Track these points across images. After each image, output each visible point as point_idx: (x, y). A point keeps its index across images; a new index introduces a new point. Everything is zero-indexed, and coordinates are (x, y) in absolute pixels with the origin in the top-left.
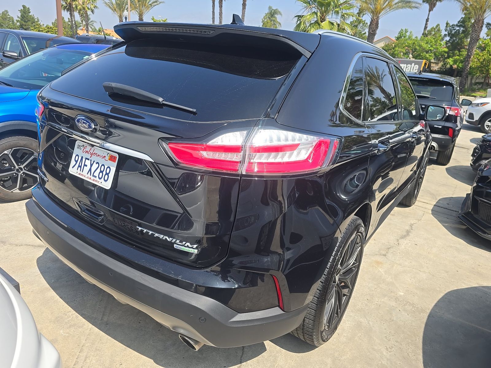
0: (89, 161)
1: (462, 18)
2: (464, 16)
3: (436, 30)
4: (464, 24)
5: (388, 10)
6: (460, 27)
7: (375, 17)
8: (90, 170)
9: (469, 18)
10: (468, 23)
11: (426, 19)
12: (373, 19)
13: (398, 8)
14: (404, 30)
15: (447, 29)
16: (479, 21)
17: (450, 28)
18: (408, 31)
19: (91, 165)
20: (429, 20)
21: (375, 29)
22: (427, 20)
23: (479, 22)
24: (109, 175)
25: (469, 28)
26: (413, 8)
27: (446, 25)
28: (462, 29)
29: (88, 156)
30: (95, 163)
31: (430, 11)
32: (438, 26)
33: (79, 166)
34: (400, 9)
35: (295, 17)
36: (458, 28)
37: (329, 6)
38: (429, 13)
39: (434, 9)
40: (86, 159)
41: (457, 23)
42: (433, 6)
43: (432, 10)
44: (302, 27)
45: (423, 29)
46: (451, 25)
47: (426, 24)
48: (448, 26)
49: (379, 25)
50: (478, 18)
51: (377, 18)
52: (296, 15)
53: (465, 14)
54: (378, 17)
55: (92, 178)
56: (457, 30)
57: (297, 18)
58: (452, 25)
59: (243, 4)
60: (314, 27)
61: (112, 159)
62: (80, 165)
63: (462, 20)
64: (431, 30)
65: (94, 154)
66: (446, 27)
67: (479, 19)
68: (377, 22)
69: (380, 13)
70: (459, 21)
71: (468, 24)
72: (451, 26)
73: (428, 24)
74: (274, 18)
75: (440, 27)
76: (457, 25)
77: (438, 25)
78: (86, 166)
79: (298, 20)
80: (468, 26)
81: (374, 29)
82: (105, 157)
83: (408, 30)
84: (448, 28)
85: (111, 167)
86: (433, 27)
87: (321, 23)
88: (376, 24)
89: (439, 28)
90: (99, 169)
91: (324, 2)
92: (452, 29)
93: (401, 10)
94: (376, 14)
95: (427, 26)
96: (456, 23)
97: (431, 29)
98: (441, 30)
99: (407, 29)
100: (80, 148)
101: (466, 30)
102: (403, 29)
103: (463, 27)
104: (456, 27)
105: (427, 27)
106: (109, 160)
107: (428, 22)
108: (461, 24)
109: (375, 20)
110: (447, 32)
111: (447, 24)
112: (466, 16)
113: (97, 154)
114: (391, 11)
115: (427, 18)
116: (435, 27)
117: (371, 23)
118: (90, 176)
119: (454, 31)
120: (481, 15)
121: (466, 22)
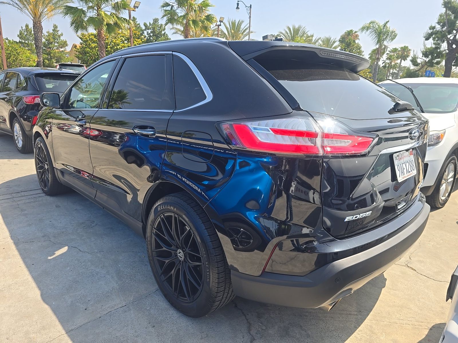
8: (407, 170)
19: (406, 166)
24: (414, 165)
33: (402, 172)
55: (409, 174)
61: (411, 153)
78: (404, 169)
82: (408, 155)
90: (409, 165)
100: (397, 159)
113: (405, 156)
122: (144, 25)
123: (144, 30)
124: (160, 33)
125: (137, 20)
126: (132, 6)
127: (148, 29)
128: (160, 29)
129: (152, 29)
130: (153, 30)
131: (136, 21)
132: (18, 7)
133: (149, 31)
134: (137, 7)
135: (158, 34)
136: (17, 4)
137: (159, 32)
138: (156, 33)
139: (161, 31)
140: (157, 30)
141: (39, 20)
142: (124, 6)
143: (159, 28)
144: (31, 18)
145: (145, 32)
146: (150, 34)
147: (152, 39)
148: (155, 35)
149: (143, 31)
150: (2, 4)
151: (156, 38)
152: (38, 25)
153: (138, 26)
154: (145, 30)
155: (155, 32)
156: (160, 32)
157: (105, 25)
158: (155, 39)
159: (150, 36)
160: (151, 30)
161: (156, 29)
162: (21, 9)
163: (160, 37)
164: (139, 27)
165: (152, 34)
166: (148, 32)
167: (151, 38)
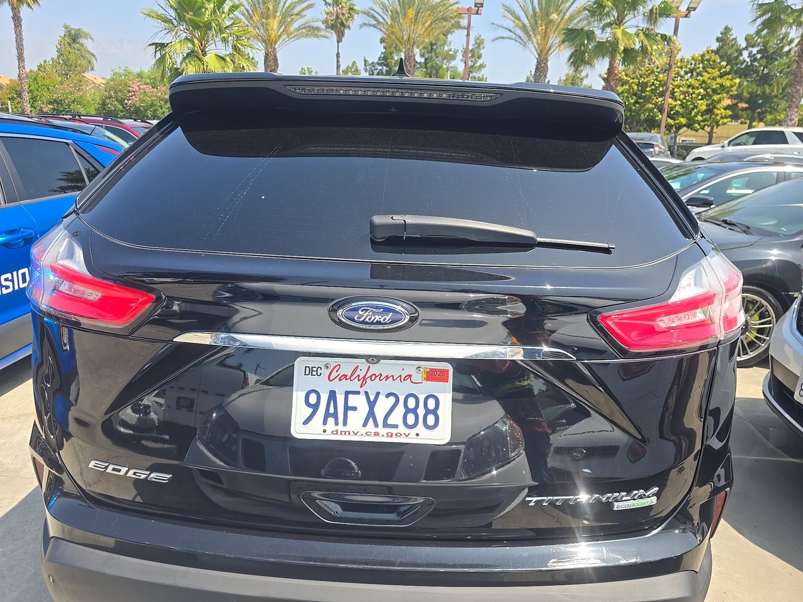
0: (362, 397)
1: (382, 53)
2: (384, 50)
3: (353, 70)
4: (387, 62)
5: (287, 39)
6: (382, 66)
7: (270, 50)
8: (371, 414)
9: (391, 53)
10: (392, 60)
11: (337, 54)
12: (268, 51)
13: (299, 37)
14: (306, 69)
15: (367, 69)
16: (410, 57)
17: (369, 68)
18: (312, 71)
19: (372, 404)
20: (341, 55)
21: (275, 68)
22: (338, 56)
23: (411, 59)
24: (438, 412)
25: (393, 66)
26: (320, 38)
27: (364, 63)
28: (385, 68)
29: (355, 385)
30: (382, 398)
31: (338, 42)
32: (354, 65)
33: (327, 415)
34: (303, 38)
35: (150, 45)
36: (380, 68)
37: (210, 29)
38: (338, 45)
39: (343, 39)
40: (347, 393)
41: (378, 59)
42: (341, 36)
43: (342, 41)
44: (170, 63)
45: (336, 68)
46: (370, 63)
47: (338, 61)
48: (367, 64)
49: (279, 62)
50: (407, 54)
51: (273, 51)
52: (151, 43)
53: (385, 48)
54: (274, 49)
55: (383, 431)
56: (380, 70)
57: (154, 46)
58: (372, 63)
59: (13, 18)
60: (192, 63)
61: (434, 376)
62: (332, 410)
63: (382, 56)
64: (347, 70)
65: (371, 377)
66: (365, 65)
67: (410, 55)
68: (276, 56)
69: (275, 43)
70: (380, 58)
71: (392, 62)
72: (370, 65)
73: (340, 61)
74: (77, 45)
75: (358, 65)
76: (378, 63)
77: (354, 63)
78: (354, 409)
79: (156, 52)
80: (392, 64)
81: (273, 67)
82: (410, 376)
83: (312, 69)
84: (368, 67)
85: (438, 395)
86: (349, 66)
87: (203, 57)
88: (274, 60)
89: (357, 67)
90: (400, 406)
91: (200, 22)
92: (373, 68)
93: (305, 39)
94: (271, 45)
95: (339, 64)
96: (376, 60)
97: (347, 68)
98: (360, 70)
99: (310, 68)
100: (314, 373)
101: (391, 70)
102: (303, 68)
103: (387, 65)
104: (377, 65)
105: (340, 66)
106: (425, 382)
107: (339, 59)
108: (383, 61)
109: (270, 53)
110: (368, 72)
111: (365, 61)
112: (387, 51)
113: (381, 375)
114: (292, 40)
115: (337, 52)
116: (350, 66)
117: (267, 58)
118: (374, 430)
119: (375, 71)
120: (411, 49)
121: (389, 58)
122: (746, 39)
123: (744, 49)
124: (778, 51)
125: (732, 31)
126: (683, 9)
127: (753, 46)
128: (780, 43)
129: (761, 44)
130: (762, 48)
131: (731, 33)
132: (521, 41)
133: (755, 50)
134: (695, 9)
135: (774, 53)
136: (519, 37)
137: (777, 49)
138: (770, 51)
139: (783, 47)
140: (774, 46)
141: (545, 58)
142: (665, 11)
143: (778, 42)
144: (535, 56)
145: (745, 54)
146: (754, 55)
147: (757, 65)
148: (767, 57)
149: (740, 51)
150: (502, 39)
151: (767, 63)
152: (543, 65)
153: (733, 43)
154: (746, 48)
155: (768, 50)
156: (780, 49)
157: (621, 52)
158: (765, 64)
159: (755, 60)
160: (758, 48)
161: (770, 44)
162: (525, 44)
163: (777, 60)
164: (733, 45)
165: (759, 56)
166: (750, 53)
167: (756, 63)
